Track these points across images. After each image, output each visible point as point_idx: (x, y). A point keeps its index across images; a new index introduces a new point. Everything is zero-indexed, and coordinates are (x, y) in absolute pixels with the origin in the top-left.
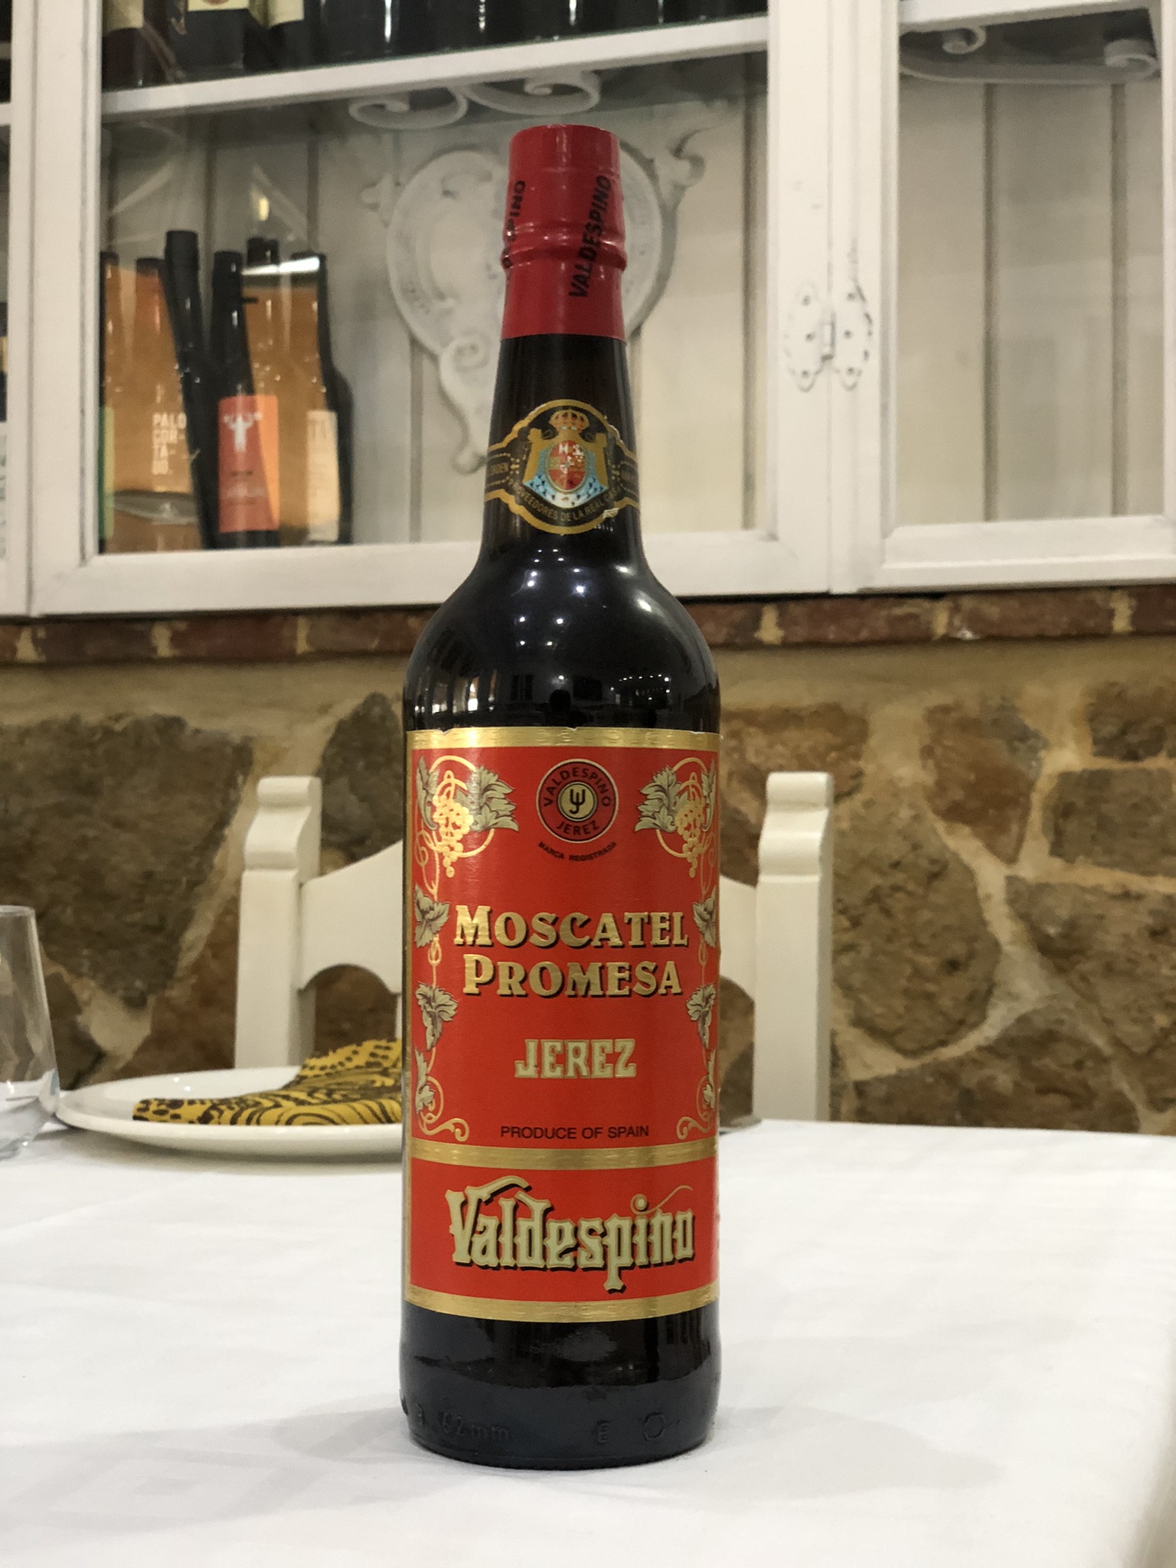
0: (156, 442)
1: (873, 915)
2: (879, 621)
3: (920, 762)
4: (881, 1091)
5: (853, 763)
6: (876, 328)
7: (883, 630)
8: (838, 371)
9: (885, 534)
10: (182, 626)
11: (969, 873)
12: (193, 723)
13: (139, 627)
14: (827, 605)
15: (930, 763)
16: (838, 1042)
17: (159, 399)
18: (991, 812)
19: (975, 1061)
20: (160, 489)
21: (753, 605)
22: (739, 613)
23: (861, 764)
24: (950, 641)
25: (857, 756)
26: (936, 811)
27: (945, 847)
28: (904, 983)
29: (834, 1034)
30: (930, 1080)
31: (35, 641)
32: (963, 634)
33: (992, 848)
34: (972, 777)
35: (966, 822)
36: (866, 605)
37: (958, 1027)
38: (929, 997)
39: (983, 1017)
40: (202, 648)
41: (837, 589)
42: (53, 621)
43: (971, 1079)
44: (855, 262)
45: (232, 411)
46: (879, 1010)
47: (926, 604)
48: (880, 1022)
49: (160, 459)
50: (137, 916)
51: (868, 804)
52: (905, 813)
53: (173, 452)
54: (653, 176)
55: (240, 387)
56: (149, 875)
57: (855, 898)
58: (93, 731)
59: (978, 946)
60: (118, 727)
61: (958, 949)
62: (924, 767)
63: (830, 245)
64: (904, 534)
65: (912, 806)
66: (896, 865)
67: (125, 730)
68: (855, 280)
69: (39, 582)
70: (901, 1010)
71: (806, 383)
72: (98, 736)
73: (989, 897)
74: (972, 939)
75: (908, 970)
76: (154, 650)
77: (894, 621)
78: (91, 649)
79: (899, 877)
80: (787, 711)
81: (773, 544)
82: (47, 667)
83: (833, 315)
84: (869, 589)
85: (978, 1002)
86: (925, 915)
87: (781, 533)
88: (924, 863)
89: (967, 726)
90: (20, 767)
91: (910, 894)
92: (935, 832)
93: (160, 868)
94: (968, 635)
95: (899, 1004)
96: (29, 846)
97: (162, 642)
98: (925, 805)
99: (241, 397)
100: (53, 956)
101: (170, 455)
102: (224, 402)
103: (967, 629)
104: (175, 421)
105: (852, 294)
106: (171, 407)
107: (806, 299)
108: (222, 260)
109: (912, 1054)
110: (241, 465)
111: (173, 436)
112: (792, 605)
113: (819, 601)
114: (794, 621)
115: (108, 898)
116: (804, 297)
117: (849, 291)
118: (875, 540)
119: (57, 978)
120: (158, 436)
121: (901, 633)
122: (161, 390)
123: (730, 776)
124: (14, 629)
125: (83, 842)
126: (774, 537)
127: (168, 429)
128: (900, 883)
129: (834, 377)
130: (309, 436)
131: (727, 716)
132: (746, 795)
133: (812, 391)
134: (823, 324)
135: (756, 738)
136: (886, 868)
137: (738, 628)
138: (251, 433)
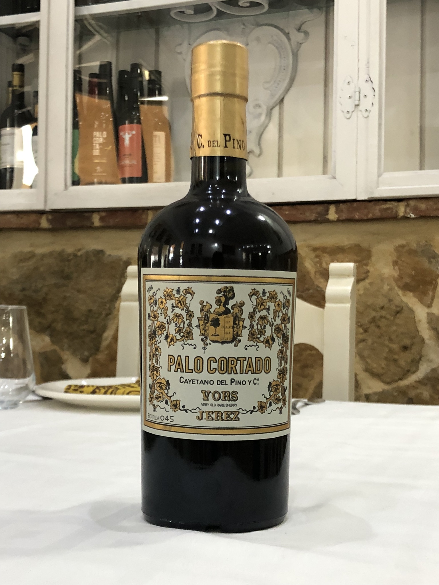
0: (94, 142)
1: (373, 328)
2: (376, 211)
3: (392, 267)
4: (376, 398)
5: (365, 267)
6: (377, 94)
7: (378, 214)
8: (361, 111)
9: (379, 176)
10: (103, 214)
11: (412, 311)
12: (108, 252)
13: (87, 214)
14: (355, 204)
15: (397, 268)
16: (359, 378)
17: (96, 126)
18: (421, 287)
19: (414, 387)
20: (97, 161)
21: (326, 205)
22: (320, 208)
23: (368, 268)
24: (405, 218)
25: (366, 265)
26: (399, 287)
27: (402, 301)
28: (385, 355)
29: (356, 375)
30: (396, 394)
31: (48, 220)
32: (411, 216)
33: (421, 301)
34: (413, 273)
35: (410, 291)
36: (371, 204)
37: (407, 373)
38: (395, 361)
39: (417, 369)
40: (112, 222)
41: (359, 198)
42: (54, 212)
43: (412, 394)
44: (368, 67)
45: (124, 131)
46: (375, 365)
47: (396, 204)
48: (375, 370)
49: (96, 149)
50: (85, 327)
51: (371, 284)
52: (386, 287)
53: (101, 147)
54: (289, 39)
55: (127, 122)
56: (90, 311)
57: (366, 320)
58: (69, 255)
59: (415, 340)
60: (79, 254)
61: (407, 342)
62: (394, 269)
63: (359, 60)
64: (386, 175)
65: (388, 285)
66: (382, 308)
67: (81, 255)
68: (368, 75)
69: (49, 196)
70: (384, 366)
71: (348, 116)
72: (71, 257)
73: (420, 321)
74: (414, 338)
75: (387, 350)
76: (93, 223)
77: (381, 210)
78: (69, 223)
79: (383, 313)
80: (338, 247)
81: (334, 180)
82: (52, 230)
83: (359, 88)
84: (372, 197)
85: (416, 363)
86: (394, 328)
87: (337, 177)
88: (394, 308)
89: (412, 252)
90: (42, 269)
91: (387, 319)
92: (398, 295)
93: (94, 308)
94: (413, 216)
95: (383, 363)
96: (45, 299)
97: (96, 220)
98: (394, 284)
99: (127, 125)
100: (53, 342)
101: (100, 148)
102: (121, 127)
103: (412, 214)
104: (102, 135)
105: (367, 80)
106: (100, 129)
107: (349, 83)
108: (122, 73)
109: (388, 383)
110: (127, 152)
111: (101, 140)
112: (341, 205)
113: (353, 203)
114: (342, 211)
115: (74, 320)
116: (348, 82)
117: (366, 79)
118: (375, 177)
119: (55, 351)
120: (95, 141)
121: (385, 215)
122: (97, 123)
123: (316, 273)
124: (39, 215)
125: (65, 298)
126: (334, 178)
127: (99, 137)
128: (384, 315)
129: (360, 113)
130: (154, 141)
131: (315, 249)
132: (322, 280)
133: (350, 119)
134: (355, 92)
135: (326, 258)
136: (378, 309)
137: (319, 214)
138: (131, 139)
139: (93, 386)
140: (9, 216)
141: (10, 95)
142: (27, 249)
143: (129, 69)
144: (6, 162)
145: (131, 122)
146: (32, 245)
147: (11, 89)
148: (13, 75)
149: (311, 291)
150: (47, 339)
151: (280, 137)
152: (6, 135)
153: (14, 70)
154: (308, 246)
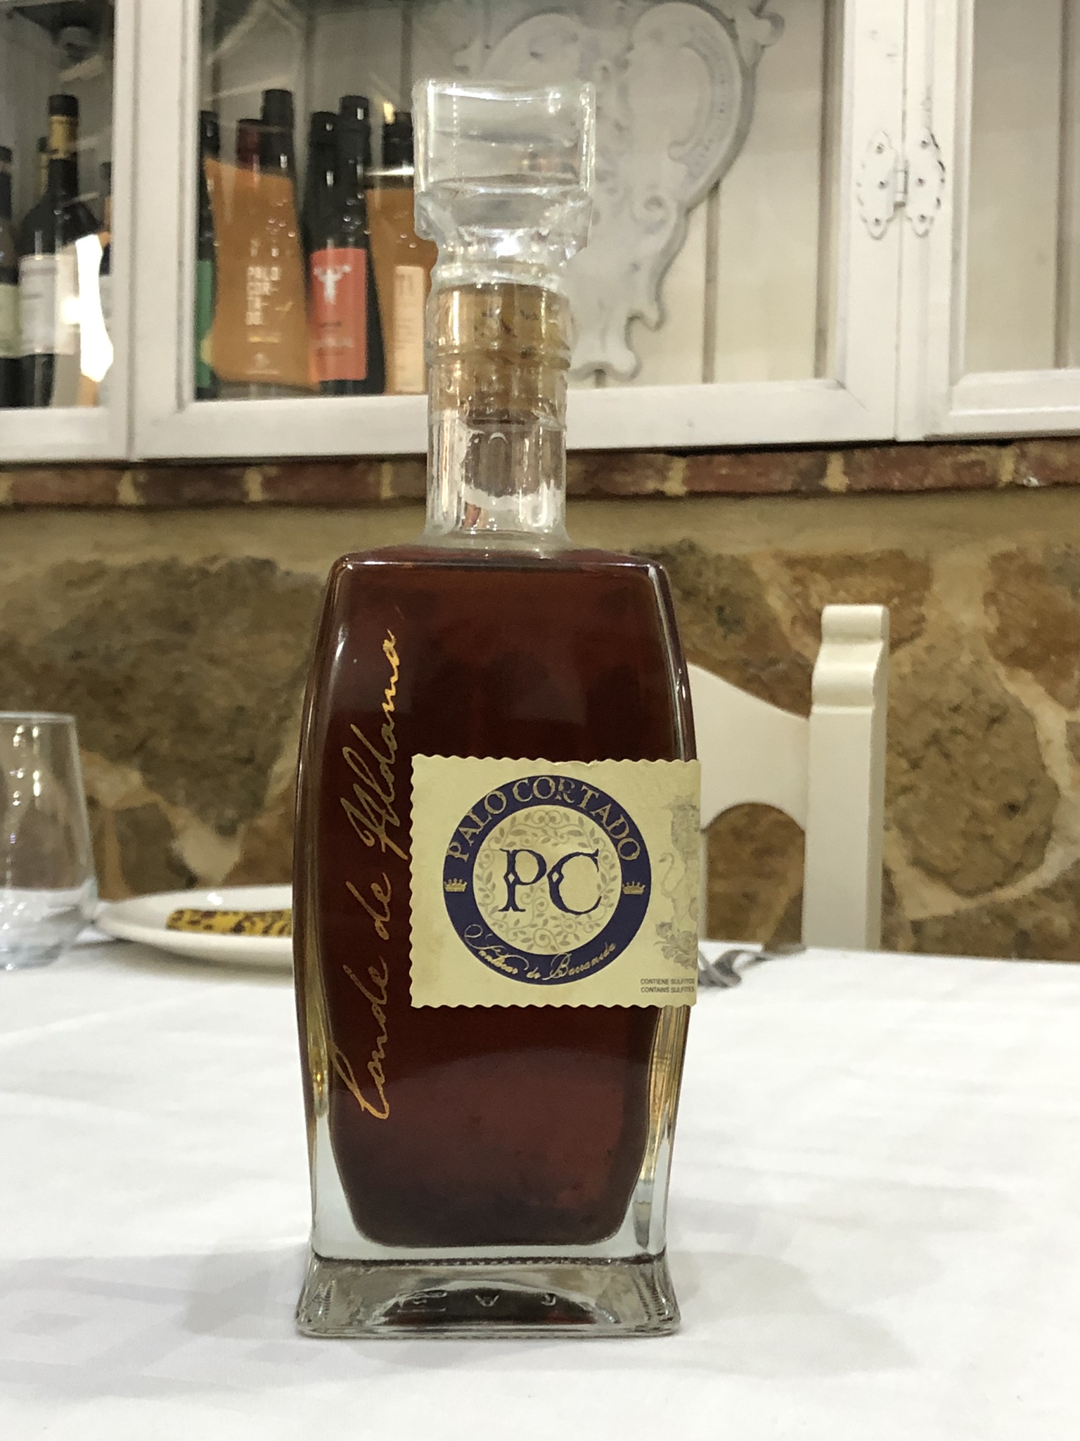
0: (251, 293)
1: (932, 755)
2: (944, 468)
3: (983, 607)
4: (938, 930)
5: (915, 609)
6: (949, 176)
7: (949, 477)
9: (953, 381)
10: (273, 471)
11: (1030, 717)
12: (283, 566)
13: (233, 472)
14: (893, 452)
15: (993, 610)
16: (897, 880)
17: (254, 252)
18: (1053, 658)
19: (1031, 903)
20: (255, 339)
21: (820, 453)
22: (804, 461)
23: (924, 610)
24: (1016, 488)
25: (919, 602)
26: (998, 657)
27: (1006, 691)
28: (962, 825)
29: (887, 873)
30: (987, 920)
31: (137, 486)
32: (1029, 481)
33: (1053, 694)
34: (1034, 624)
35: (1026, 666)
36: (934, 450)
37: (1013, 870)
38: (986, 838)
39: (1041, 861)
40: (292, 493)
41: (904, 436)
42: (152, 465)
43: (1027, 921)
44: (929, 110)
45: (324, 264)
46: (936, 850)
47: (993, 451)
48: (937, 863)
49: (254, 310)
50: (228, 749)
51: (930, 649)
52: (966, 659)
53: (266, 304)
54: (734, 36)
55: (330, 242)
56: (241, 709)
57: (914, 739)
58: (189, 571)
59: (1037, 790)
60: (214, 568)
61: (1018, 794)
62: (986, 613)
63: (905, 92)
64: (971, 381)
65: (973, 652)
66: (956, 709)
67: (218, 574)
68: (929, 128)
69: (140, 427)
70: (959, 852)
71: (877, 231)
72: (194, 577)
73: (1049, 742)
74: (1032, 783)
75: (966, 812)
76: (246, 494)
77: (959, 468)
78: (189, 492)
79: (959, 722)
80: (850, 558)
81: (842, 392)
82: (146, 510)
83: (906, 162)
84: (936, 436)
85: (1037, 844)
86: (985, 759)
87: (849, 382)
88: (984, 708)
89: (1031, 572)
90: (122, 605)
91: (969, 738)
92: (997, 678)
93: (250, 701)
94: (1034, 481)
95: (957, 845)
96: (130, 680)
97: (254, 486)
98: (986, 650)
99: (331, 250)
100: (150, 785)
101: (265, 306)
102: (316, 255)
103: (1033, 476)
104: (269, 273)
105: (926, 141)
106: (264, 260)
107: (879, 148)
108: (319, 119)
109: (970, 894)
110: (330, 316)
111: (266, 288)
112: (858, 454)
113: (886, 449)
114: (861, 470)
115: (202, 731)
116: (877, 145)
117: (923, 139)
118: (943, 387)
119: (154, 806)
120: (252, 288)
121: (967, 479)
122: (255, 243)
123: (794, 621)
124: (114, 473)
125: (179, 678)
126: (841, 385)
127: (261, 281)
128: (960, 727)
129: (907, 225)
130: (398, 290)
131: (791, 563)
132: (809, 640)
133: (884, 240)
134: (896, 171)
135: (820, 585)
136: (944, 710)
137: (803, 474)
138: (340, 285)
139: (236, 913)
140: (40, 475)
141: (44, 174)
142: (85, 556)
143: (336, 109)
144: (31, 341)
145: (342, 243)
146: (97, 546)
147: (44, 158)
148: (50, 124)
149: (781, 666)
150: (135, 778)
151: (711, 279)
152: (33, 272)
153: (53, 111)
154: (777, 555)
